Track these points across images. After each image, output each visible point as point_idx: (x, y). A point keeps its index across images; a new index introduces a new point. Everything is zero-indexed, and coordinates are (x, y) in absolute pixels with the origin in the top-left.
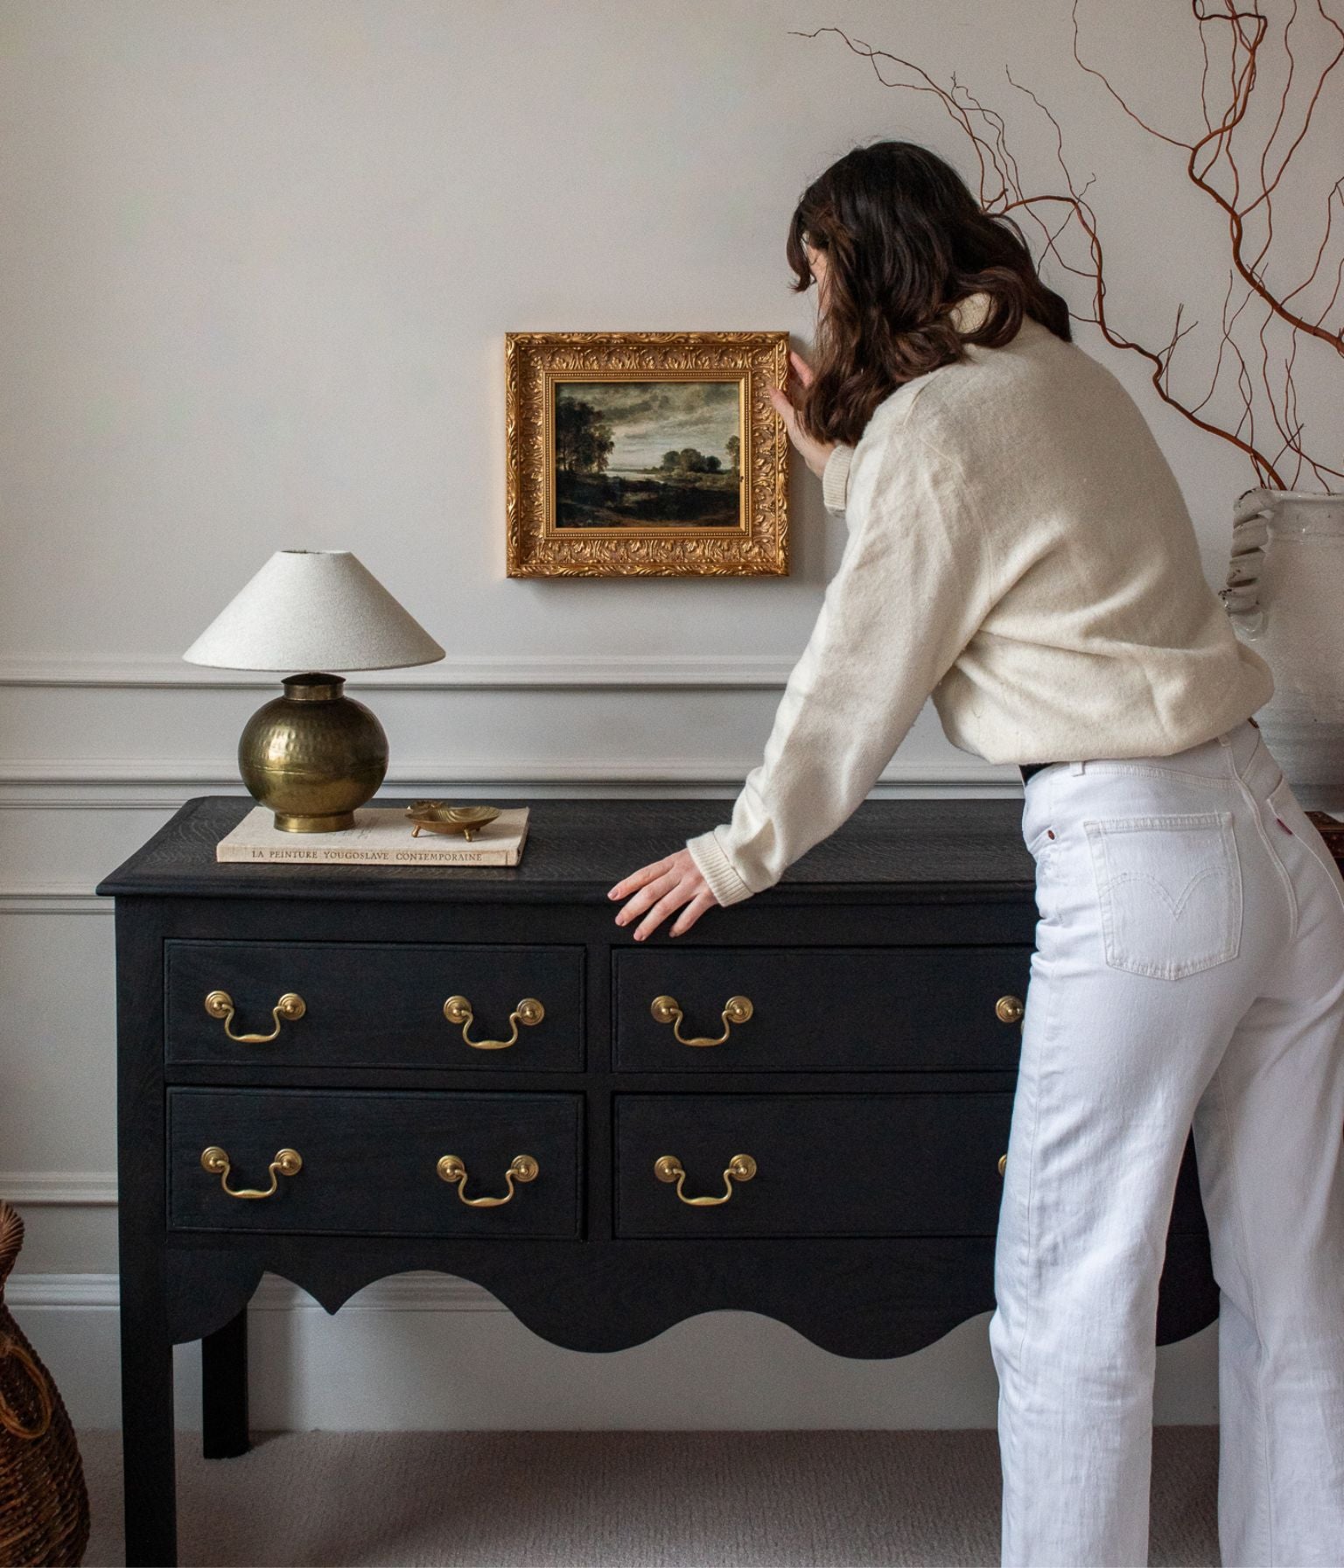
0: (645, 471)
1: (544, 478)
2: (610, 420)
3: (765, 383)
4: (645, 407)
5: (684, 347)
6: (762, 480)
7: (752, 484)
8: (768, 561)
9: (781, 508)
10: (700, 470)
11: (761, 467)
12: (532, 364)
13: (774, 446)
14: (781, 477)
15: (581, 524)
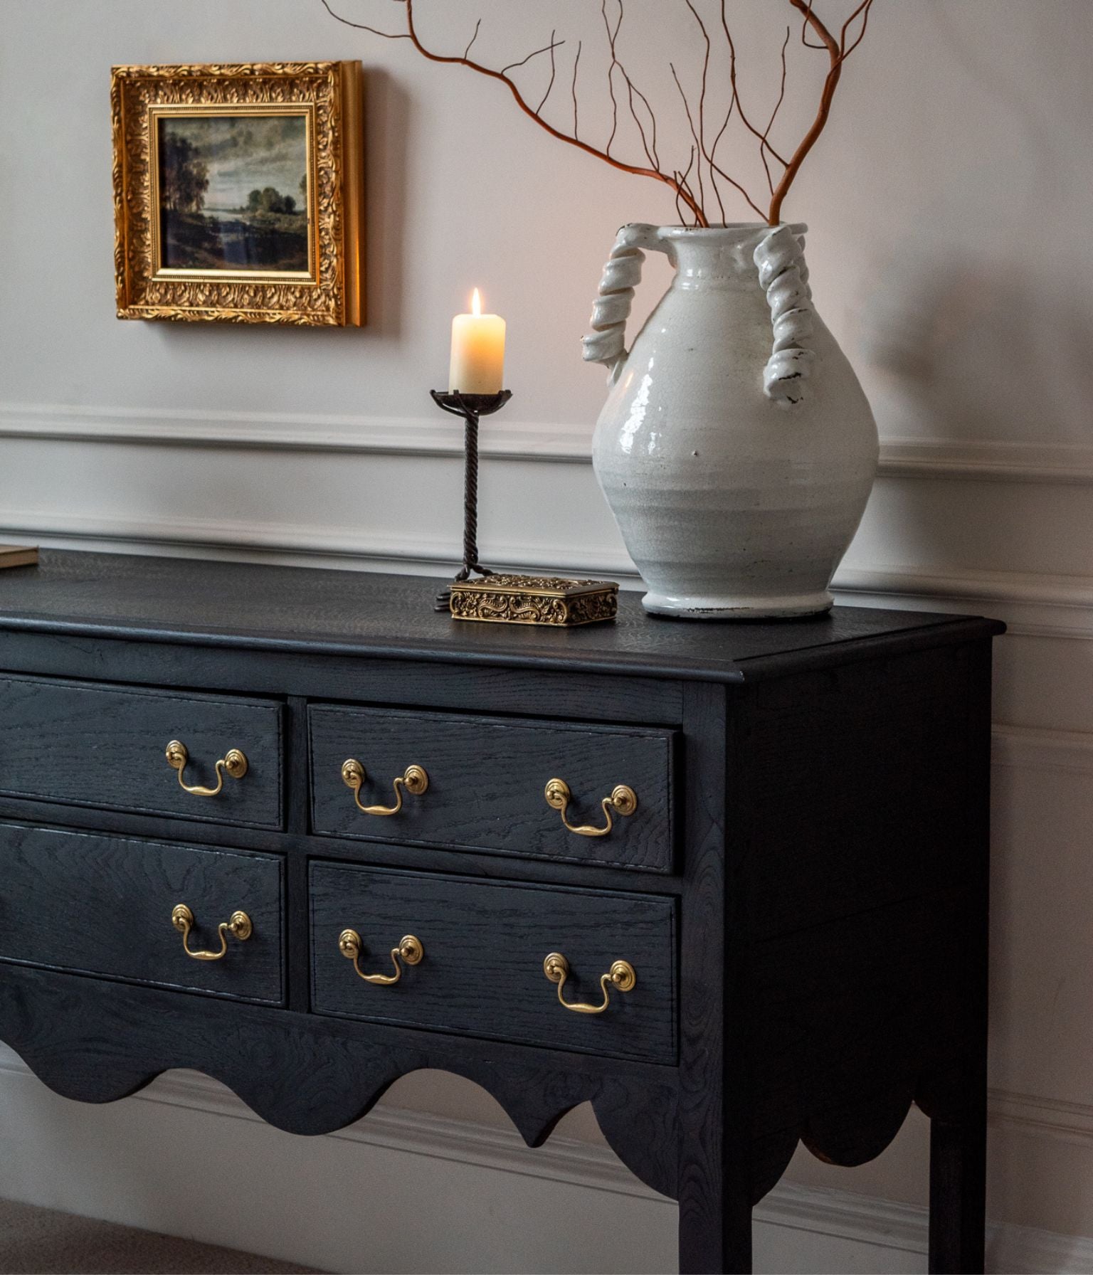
0: (234, 211)
2: (206, 156)
3: (328, 116)
4: (234, 142)
7: (318, 226)
10: (278, 210)
11: (325, 209)
12: (141, 98)
14: (333, 219)
15: (184, 266)
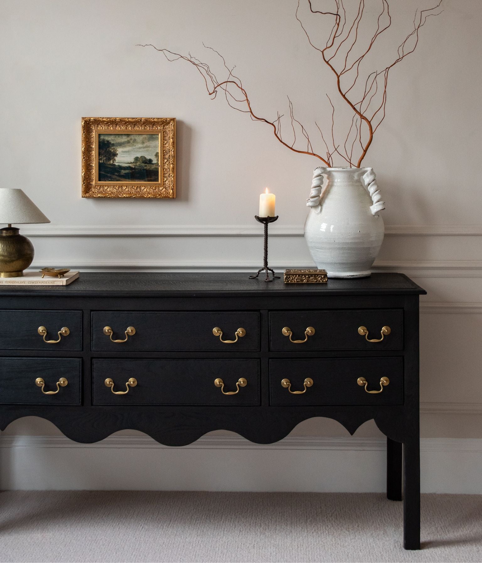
0: (128, 163)
1: (94, 164)
2: (117, 146)
3: (167, 135)
4: (128, 142)
5: (140, 123)
6: (166, 166)
7: (163, 168)
8: (168, 193)
9: (171, 176)
10: (146, 163)
11: (166, 162)
12: (91, 127)
13: (170, 155)
14: (172, 165)
15: (107, 180)
